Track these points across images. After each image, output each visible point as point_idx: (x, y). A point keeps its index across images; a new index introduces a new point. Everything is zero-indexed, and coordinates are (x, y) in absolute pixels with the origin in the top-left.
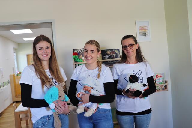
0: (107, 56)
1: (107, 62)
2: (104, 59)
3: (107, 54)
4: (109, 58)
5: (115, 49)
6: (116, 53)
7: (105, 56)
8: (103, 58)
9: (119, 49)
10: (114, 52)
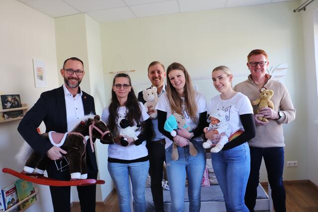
0: (9, 105)
1: (9, 112)
2: (6, 108)
3: (8, 101)
4: (11, 107)
5: (16, 95)
6: (17, 101)
7: (6, 104)
8: (4, 107)
9: (19, 95)
10: (15, 98)
